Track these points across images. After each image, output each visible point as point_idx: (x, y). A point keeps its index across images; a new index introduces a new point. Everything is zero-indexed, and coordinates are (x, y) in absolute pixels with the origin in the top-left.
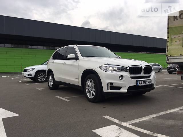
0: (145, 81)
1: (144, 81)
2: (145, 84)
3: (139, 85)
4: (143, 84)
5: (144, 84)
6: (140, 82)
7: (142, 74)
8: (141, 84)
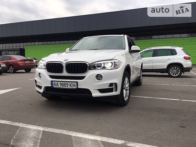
0: (64, 83)
1: (62, 83)
2: (64, 87)
3: (55, 86)
4: (59, 86)
5: (62, 87)
6: (56, 83)
7: (65, 73)
8: (57, 86)
